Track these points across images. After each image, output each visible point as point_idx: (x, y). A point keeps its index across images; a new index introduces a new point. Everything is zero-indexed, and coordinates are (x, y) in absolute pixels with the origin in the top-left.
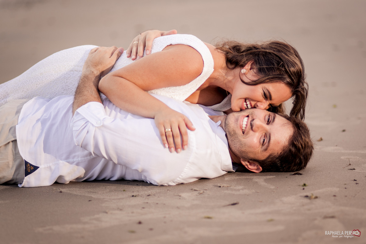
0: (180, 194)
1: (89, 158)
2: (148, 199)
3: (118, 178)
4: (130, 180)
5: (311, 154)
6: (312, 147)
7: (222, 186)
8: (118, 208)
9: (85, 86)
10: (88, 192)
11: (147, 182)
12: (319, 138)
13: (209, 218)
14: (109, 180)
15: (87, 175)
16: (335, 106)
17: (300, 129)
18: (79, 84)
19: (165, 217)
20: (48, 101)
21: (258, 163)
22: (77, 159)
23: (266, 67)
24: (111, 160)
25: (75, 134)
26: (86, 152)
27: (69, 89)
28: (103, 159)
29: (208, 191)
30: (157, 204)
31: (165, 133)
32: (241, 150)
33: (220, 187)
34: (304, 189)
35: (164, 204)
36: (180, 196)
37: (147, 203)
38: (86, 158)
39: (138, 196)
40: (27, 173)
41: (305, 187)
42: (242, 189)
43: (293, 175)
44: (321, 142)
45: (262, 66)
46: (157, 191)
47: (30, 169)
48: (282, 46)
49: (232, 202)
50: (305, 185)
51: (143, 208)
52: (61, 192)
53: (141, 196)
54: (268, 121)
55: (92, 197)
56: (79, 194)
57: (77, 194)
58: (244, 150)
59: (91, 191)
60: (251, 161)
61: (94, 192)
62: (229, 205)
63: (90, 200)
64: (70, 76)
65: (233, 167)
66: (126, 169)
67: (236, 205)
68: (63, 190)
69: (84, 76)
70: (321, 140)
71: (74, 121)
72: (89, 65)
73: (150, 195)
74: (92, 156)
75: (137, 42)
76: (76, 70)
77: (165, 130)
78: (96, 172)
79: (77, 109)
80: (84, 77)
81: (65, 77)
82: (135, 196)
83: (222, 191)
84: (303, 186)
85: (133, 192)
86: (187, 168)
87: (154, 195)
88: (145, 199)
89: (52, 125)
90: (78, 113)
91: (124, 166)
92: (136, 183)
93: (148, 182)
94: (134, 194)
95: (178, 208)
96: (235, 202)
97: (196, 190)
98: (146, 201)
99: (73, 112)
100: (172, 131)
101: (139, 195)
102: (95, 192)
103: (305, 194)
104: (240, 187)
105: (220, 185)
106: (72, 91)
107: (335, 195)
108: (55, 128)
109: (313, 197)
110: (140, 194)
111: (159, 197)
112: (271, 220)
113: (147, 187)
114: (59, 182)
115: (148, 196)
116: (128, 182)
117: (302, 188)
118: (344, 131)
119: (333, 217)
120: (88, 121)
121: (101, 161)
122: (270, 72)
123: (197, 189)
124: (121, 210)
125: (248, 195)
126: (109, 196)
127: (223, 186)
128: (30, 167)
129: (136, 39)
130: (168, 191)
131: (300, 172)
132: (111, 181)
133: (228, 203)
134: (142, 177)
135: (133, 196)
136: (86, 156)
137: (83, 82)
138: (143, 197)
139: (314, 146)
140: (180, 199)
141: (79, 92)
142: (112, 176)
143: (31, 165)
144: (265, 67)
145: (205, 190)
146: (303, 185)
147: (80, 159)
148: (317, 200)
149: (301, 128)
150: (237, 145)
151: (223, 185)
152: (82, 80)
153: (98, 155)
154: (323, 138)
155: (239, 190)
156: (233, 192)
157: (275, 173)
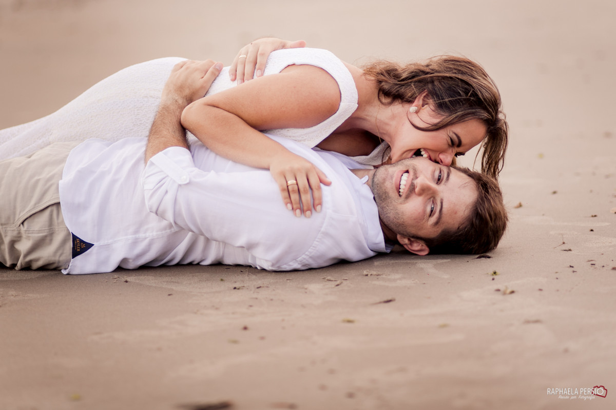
0: (306, 286)
1: (168, 231)
2: (258, 292)
3: (212, 262)
4: (230, 264)
5: (504, 227)
6: (506, 218)
7: (369, 274)
8: (213, 306)
9: (164, 123)
10: (167, 282)
11: (256, 268)
12: (517, 204)
13: (350, 321)
14: (198, 264)
15: (166, 257)
16: (541, 156)
17: (488, 192)
18: (155, 119)
19: (283, 320)
20: (108, 145)
21: (423, 242)
22: (151, 234)
23: (449, 101)
24: (202, 234)
25: (147, 196)
26: (165, 223)
27: (141, 124)
28: (190, 234)
29: (348, 281)
30: (272, 300)
31: (288, 186)
32: (398, 222)
33: (367, 275)
34: (493, 279)
35: (283, 301)
36: (306, 289)
37: (257, 298)
38: (163, 232)
39: (242, 289)
40: (75, 254)
41: (495, 277)
42: (400, 279)
43: (478, 258)
44: (520, 209)
45: (442, 99)
46: (272, 281)
47: (80, 247)
48: (462, 64)
49: (386, 299)
50: (495, 273)
51: (251, 306)
52: (126, 282)
53: (247, 289)
54: (439, 179)
55: (173, 289)
56: (154, 285)
57: (150, 285)
58: (401, 222)
59: (172, 280)
60: (412, 239)
61: (176, 282)
62: (380, 303)
63: (170, 294)
64: (143, 105)
65: (386, 246)
66: (224, 248)
67: (391, 303)
68: (129, 279)
69: (162, 106)
70: (520, 206)
71: (147, 175)
72: (170, 91)
73: (260, 287)
74: (173, 229)
75: (245, 56)
76: (151, 97)
77: (287, 182)
78: (179, 252)
79: (151, 157)
80: (163, 108)
81: (135, 106)
82: (238, 289)
83: (370, 282)
84: (493, 275)
85: (235, 282)
86: (317, 241)
87: (267, 287)
88: (254, 293)
89: (114, 182)
90: (152, 164)
91: (221, 243)
92: (240, 269)
93: (259, 268)
94: (237, 285)
95: (303, 306)
96: (389, 298)
97: (330, 280)
98: (255, 296)
99: (146, 162)
100: (297, 184)
101: (244, 287)
102: (178, 283)
103: (496, 287)
104: (397, 276)
105: (366, 273)
106: (147, 127)
107: (541, 288)
108: (117, 186)
109: (509, 291)
110: (245, 285)
111: (274, 290)
112: (444, 326)
113: (256, 275)
114: (124, 266)
115: (258, 288)
116: (228, 267)
117: (492, 277)
118: (555, 193)
119: (537, 321)
120: (168, 176)
121: (186, 236)
122: (456, 106)
123: (332, 279)
124: (217, 309)
125: (409, 288)
126: (200, 288)
127: (371, 275)
128: (80, 244)
129: (243, 50)
130: (288, 281)
131: (488, 254)
132: (202, 265)
133: (378, 299)
134: (248, 260)
135: (235, 288)
136: (165, 229)
137: (161, 116)
138: (251, 290)
139: (509, 216)
140: (306, 292)
141: (154, 131)
142: (203, 258)
143: (82, 241)
144: (447, 100)
145: (344, 280)
146: (493, 273)
147: (155, 233)
148: (513, 295)
149: (490, 190)
150: (391, 214)
151: (371, 273)
152: (159, 112)
153: (182, 226)
154: (523, 203)
155: (395, 280)
156: (386, 284)
157: (450, 256)
